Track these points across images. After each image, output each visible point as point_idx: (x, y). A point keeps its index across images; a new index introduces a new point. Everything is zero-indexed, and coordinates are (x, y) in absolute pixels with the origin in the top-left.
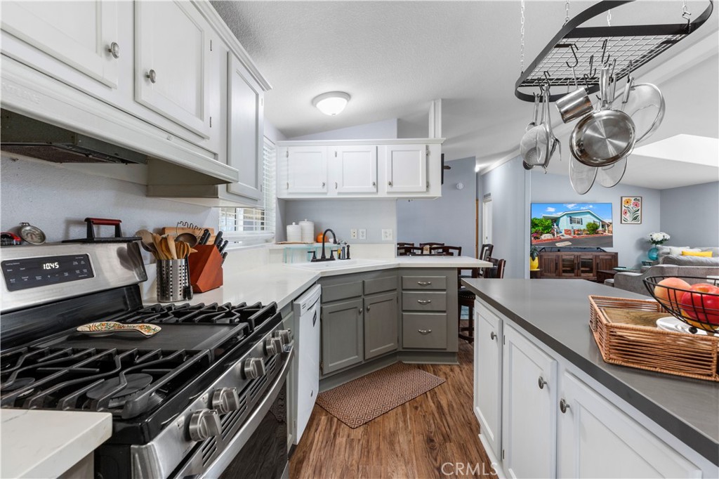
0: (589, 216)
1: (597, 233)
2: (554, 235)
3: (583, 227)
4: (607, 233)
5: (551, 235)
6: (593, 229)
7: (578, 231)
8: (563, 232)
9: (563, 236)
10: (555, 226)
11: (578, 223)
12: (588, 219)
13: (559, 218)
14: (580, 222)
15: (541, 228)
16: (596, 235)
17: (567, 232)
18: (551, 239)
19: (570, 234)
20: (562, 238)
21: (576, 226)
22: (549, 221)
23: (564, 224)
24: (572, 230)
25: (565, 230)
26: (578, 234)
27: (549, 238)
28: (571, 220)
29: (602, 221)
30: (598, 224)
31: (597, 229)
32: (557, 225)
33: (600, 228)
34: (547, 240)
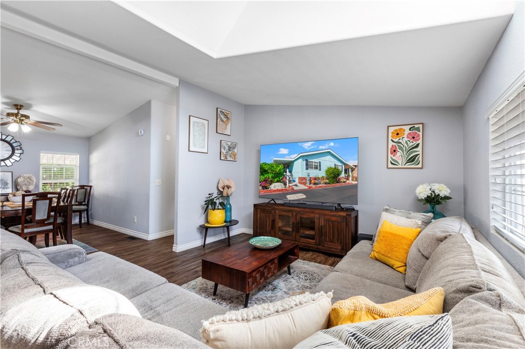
0: (329, 157)
1: (338, 182)
2: (285, 184)
3: (321, 174)
4: (350, 181)
5: (282, 184)
6: (334, 175)
7: (315, 179)
8: (297, 181)
9: (296, 185)
10: (288, 173)
11: (316, 168)
12: (328, 163)
13: (293, 162)
14: (318, 167)
15: (270, 175)
16: (338, 185)
17: (302, 180)
18: (282, 190)
19: (305, 184)
20: (295, 188)
21: (313, 173)
22: (281, 167)
23: (299, 170)
24: (308, 179)
25: (299, 178)
26: (315, 184)
27: (280, 188)
28: (307, 164)
29: (345, 164)
30: (340, 168)
31: (338, 175)
32: (290, 172)
33: (343, 175)
34: (278, 190)
